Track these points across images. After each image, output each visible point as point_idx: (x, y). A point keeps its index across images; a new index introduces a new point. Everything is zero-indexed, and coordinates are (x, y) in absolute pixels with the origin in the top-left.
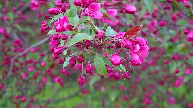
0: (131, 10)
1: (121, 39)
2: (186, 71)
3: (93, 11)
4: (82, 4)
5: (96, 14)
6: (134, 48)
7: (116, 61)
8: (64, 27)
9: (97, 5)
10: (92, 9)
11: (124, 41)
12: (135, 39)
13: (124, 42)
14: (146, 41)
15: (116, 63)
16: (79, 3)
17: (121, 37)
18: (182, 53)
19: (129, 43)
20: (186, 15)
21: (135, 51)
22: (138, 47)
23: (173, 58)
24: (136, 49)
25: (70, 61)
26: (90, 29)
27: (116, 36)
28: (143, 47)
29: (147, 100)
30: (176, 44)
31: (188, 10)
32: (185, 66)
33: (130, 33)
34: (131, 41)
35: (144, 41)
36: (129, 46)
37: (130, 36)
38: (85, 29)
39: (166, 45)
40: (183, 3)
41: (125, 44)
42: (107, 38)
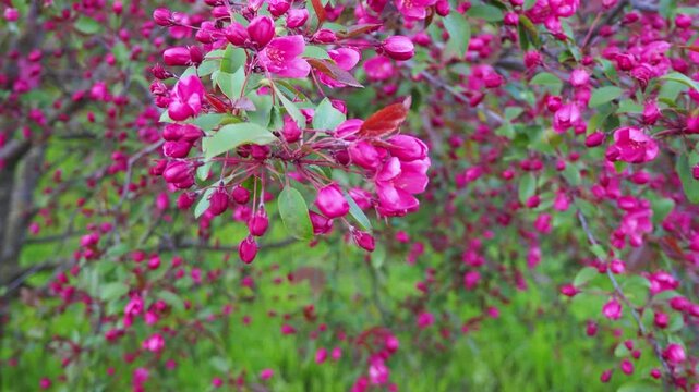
0: (400, 48)
1: (351, 139)
2: (558, 200)
3: (286, 57)
4: (248, 41)
5: (292, 66)
6: (386, 168)
7: (330, 205)
8: (192, 106)
9: (295, 39)
10: (283, 52)
11: (357, 147)
12: (388, 141)
13: (357, 150)
14: (423, 147)
15: (330, 211)
16: (239, 36)
17: (352, 134)
18: (549, 153)
19: (370, 153)
20: (556, 59)
21: (388, 177)
22: (396, 166)
23: (526, 168)
24: (391, 173)
25: (211, 199)
26: (269, 111)
27: (339, 132)
28: (411, 166)
29: (474, 256)
30: (535, 128)
31: (561, 44)
32: (555, 187)
33: (376, 124)
34: (378, 147)
35: (415, 148)
36: (372, 162)
37: (376, 132)
38: (254, 109)
39: (509, 130)
40: (548, 28)
41: (359, 155)
42: (318, 134)
